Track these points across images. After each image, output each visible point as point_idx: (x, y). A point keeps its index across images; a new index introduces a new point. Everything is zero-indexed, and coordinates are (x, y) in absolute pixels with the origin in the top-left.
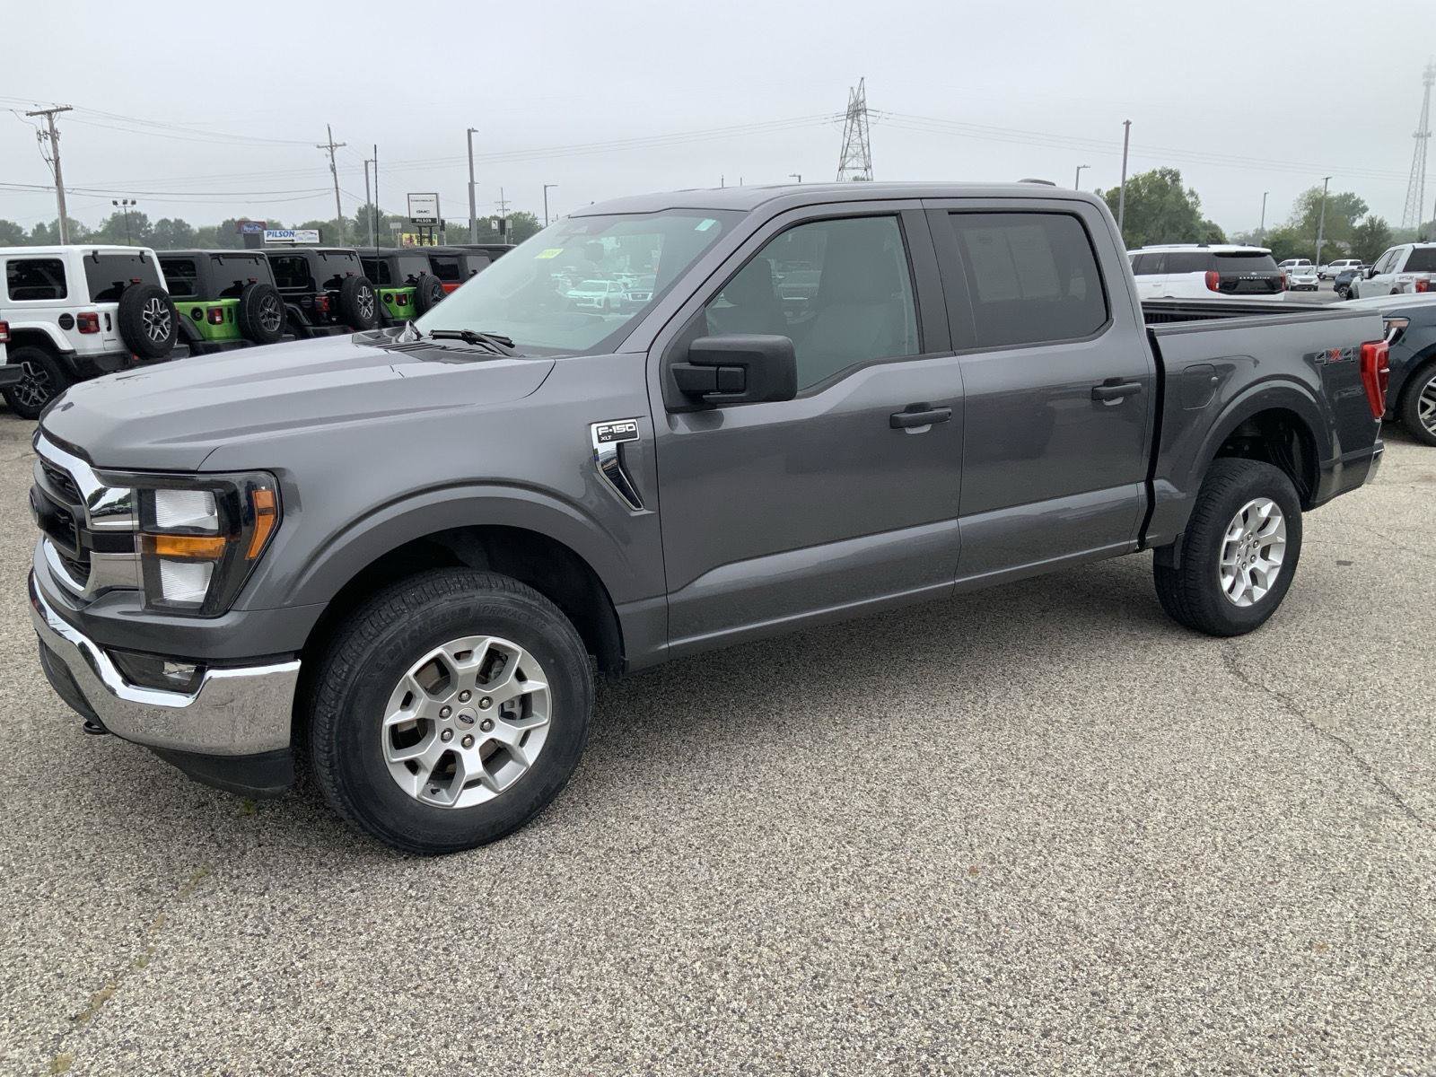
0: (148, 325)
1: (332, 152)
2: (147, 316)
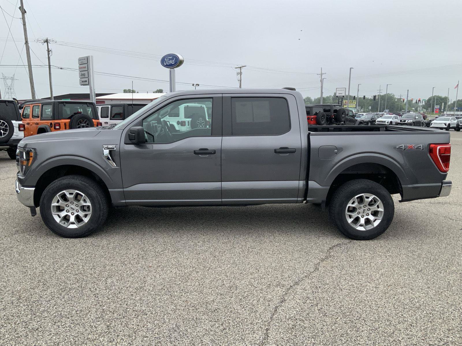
0: (198, 125)
1: (321, 76)
2: (198, 122)
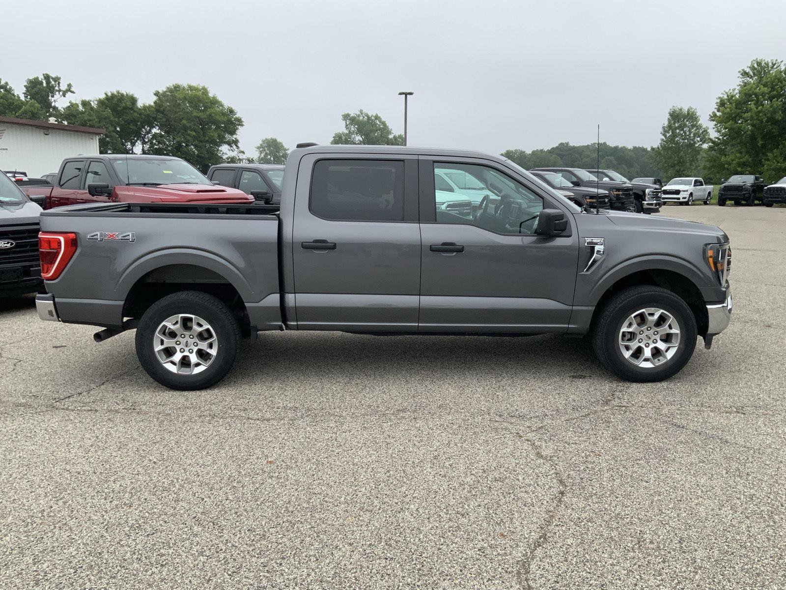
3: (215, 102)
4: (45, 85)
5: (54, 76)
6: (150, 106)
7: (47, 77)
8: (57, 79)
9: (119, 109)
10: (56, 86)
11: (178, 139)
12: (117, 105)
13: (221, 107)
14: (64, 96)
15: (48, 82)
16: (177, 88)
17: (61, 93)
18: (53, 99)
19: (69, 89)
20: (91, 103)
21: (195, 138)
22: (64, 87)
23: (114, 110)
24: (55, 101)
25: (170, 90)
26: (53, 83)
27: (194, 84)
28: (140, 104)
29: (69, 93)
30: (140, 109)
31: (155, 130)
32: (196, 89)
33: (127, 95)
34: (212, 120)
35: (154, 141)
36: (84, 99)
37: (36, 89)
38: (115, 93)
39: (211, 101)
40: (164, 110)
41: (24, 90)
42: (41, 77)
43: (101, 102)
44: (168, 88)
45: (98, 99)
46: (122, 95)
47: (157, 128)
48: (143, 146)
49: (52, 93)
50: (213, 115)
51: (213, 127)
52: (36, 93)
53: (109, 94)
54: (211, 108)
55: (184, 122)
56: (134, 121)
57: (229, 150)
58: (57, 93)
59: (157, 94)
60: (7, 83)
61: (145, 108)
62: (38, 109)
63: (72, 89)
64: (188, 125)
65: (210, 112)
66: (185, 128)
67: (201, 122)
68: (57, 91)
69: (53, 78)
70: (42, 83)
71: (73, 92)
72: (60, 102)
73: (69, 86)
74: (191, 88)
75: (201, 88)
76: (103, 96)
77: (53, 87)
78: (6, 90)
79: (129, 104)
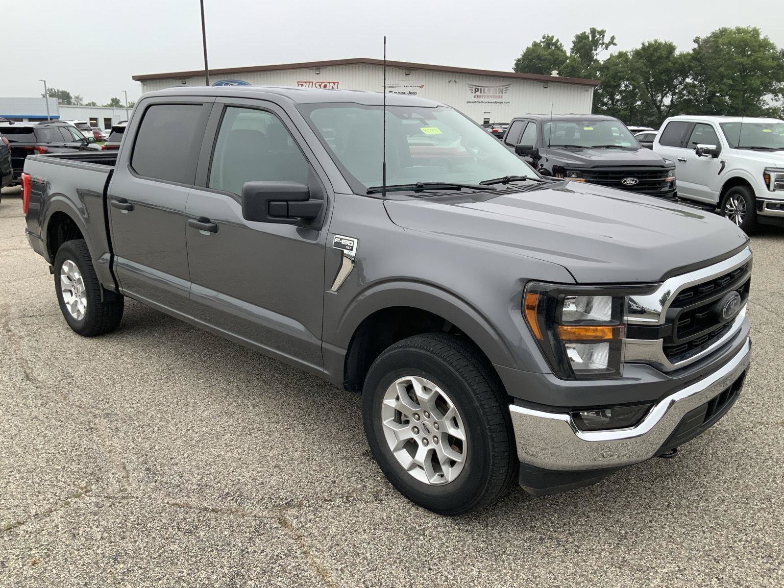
3: (766, 45)
4: (590, 38)
5: (599, 29)
6: (688, 54)
7: (593, 31)
8: (602, 33)
9: (653, 58)
10: (600, 40)
11: (711, 89)
12: (652, 55)
13: (771, 51)
14: (607, 49)
15: (594, 36)
16: (723, 32)
17: (604, 46)
18: (595, 52)
19: (612, 42)
20: (628, 54)
21: (731, 87)
22: (607, 40)
23: (649, 60)
24: (596, 54)
25: (715, 35)
26: (598, 36)
27: (743, 26)
28: (677, 53)
29: (612, 45)
30: (675, 58)
31: (689, 80)
32: (745, 31)
33: (665, 43)
34: (756, 66)
35: (685, 92)
36: (621, 51)
37: (581, 44)
38: (653, 42)
39: (760, 44)
40: (701, 58)
41: (572, 45)
42: (588, 32)
43: (637, 53)
44: (713, 33)
45: (634, 49)
46: (660, 44)
47: (691, 77)
48: (672, 98)
49: (596, 46)
50: (759, 59)
51: (759, 73)
52: (581, 48)
53: (647, 44)
54: (758, 51)
55: (722, 69)
56: (667, 71)
57: (772, 100)
58: (600, 46)
59: (696, 41)
60: (558, 41)
61: (682, 56)
62: (578, 62)
63: (615, 41)
64: (725, 73)
65: (755, 57)
66: (722, 77)
67: (743, 69)
68: (600, 44)
69: (598, 32)
70: (588, 37)
71: (615, 44)
72: (602, 55)
73: (613, 38)
74: (739, 30)
75: (751, 29)
76: (639, 47)
77: (598, 40)
78: (556, 47)
79: (664, 53)
